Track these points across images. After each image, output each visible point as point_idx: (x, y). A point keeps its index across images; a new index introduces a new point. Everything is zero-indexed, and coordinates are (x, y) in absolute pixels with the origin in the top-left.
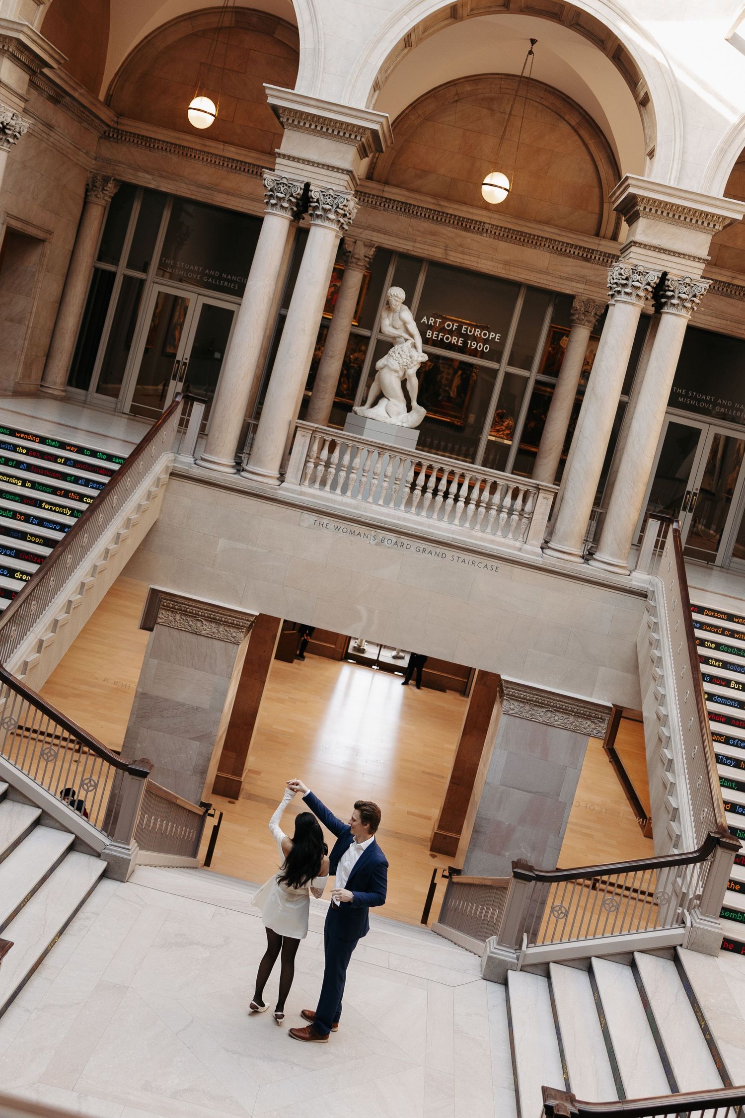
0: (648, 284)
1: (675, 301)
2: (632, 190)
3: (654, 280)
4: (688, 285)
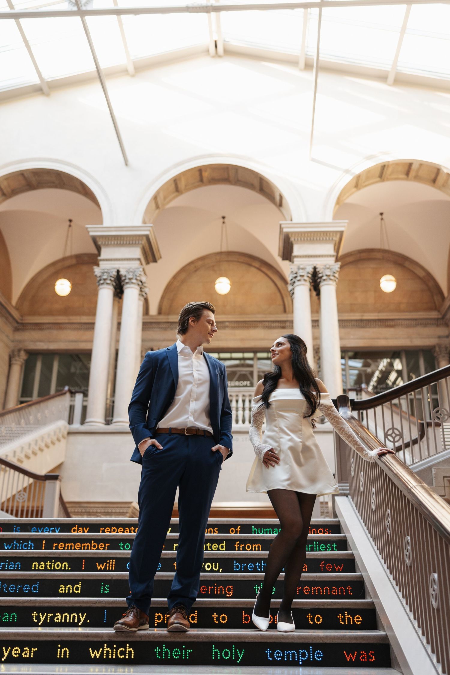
0: (308, 273)
1: (325, 278)
2: (285, 230)
3: (311, 270)
4: (328, 268)
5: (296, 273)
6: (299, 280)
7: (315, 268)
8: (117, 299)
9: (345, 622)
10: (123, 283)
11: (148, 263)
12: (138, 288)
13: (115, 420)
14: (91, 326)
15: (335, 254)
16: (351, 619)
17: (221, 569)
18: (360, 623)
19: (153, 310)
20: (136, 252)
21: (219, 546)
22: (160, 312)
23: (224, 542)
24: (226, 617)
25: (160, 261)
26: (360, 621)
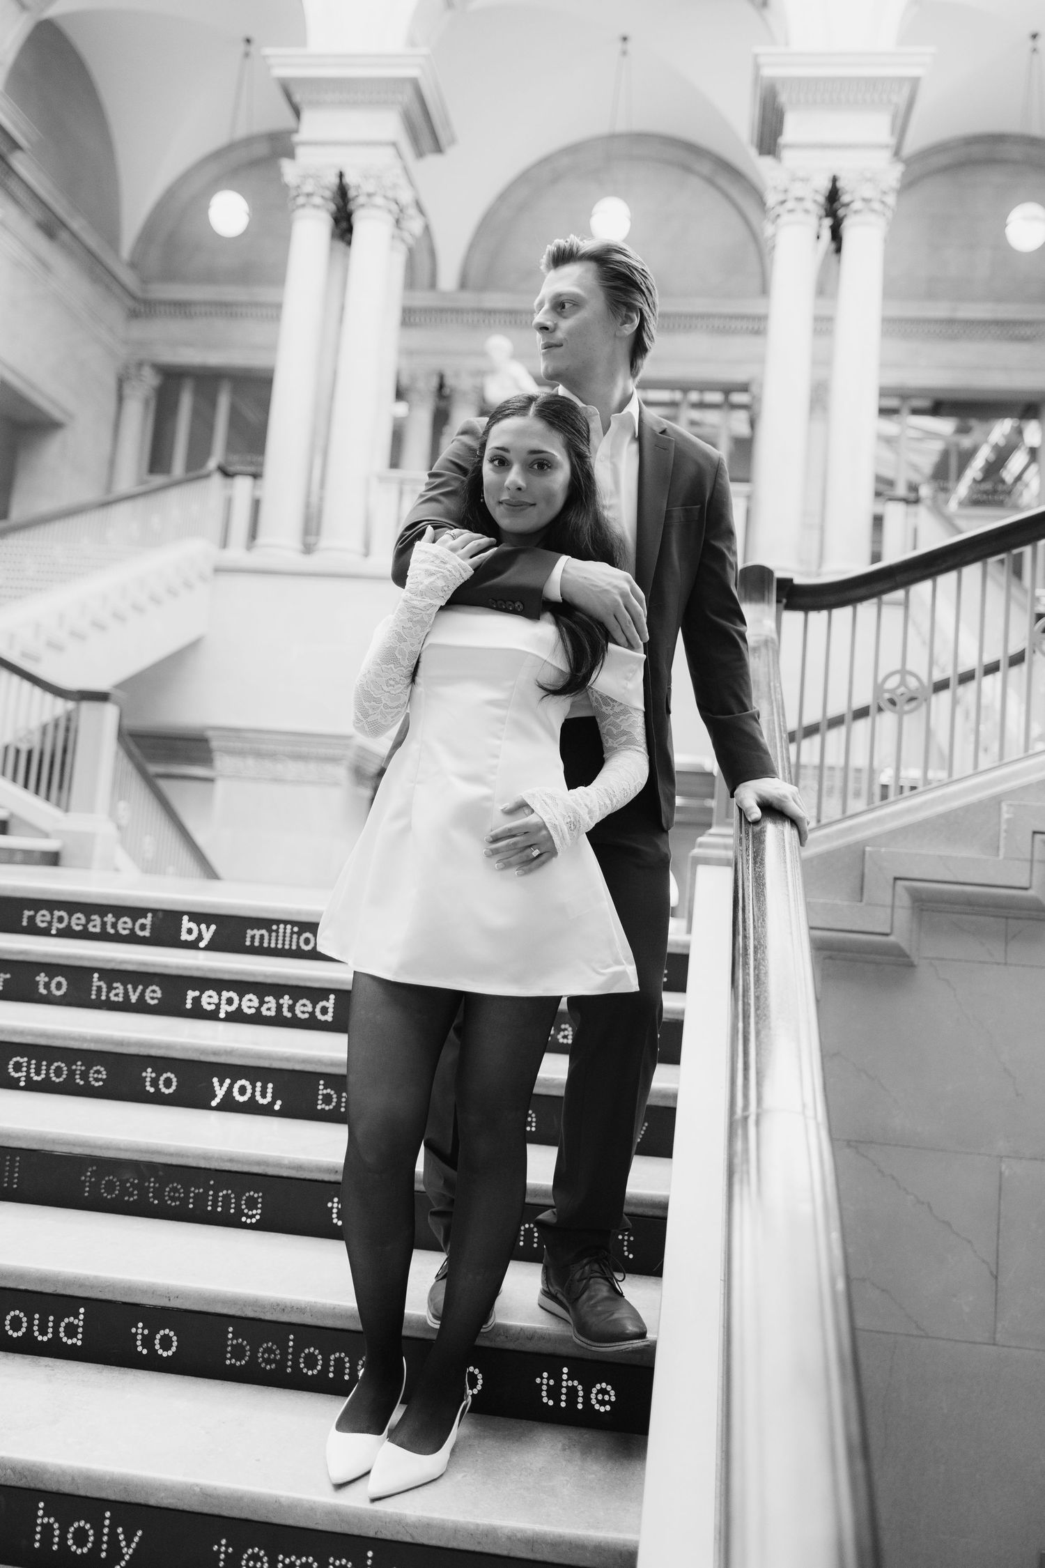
0: (817, 192)
1: (857, 205)
2: (767, 72)
3: (825, 185)
4: (869, 180)
5: (786, 191)
6: (791, 211)
7: (834, 180)
8: (341, 245)
9: (557, 1401)
10: (352, 206)
11: (420, 154)
12: (390, 220)
13: (324, 542)
14: (273, 311)
15: (892, 141)
16: (581, 1393)
17: (279, 1103)
18: (608, 1408)
19: (448, 278)
20: (389, 125)
21: (314, 1007)
22: (463, 284)
23: (332, 997)
24: (175, 1338)
25: (451, 153)
26: (609, 1402)
